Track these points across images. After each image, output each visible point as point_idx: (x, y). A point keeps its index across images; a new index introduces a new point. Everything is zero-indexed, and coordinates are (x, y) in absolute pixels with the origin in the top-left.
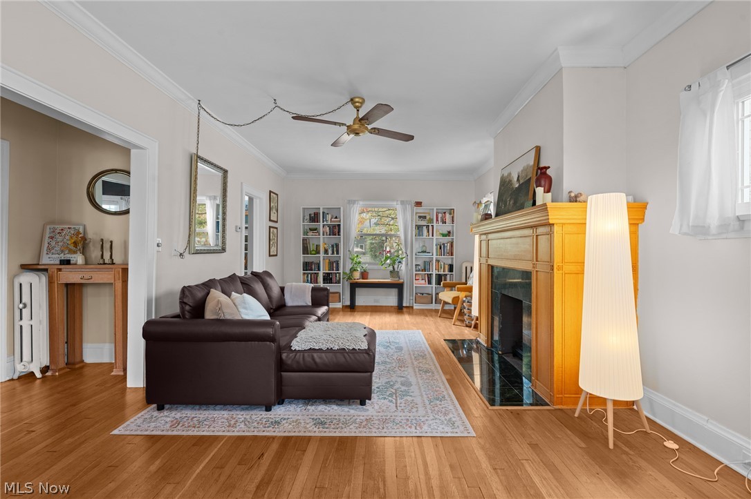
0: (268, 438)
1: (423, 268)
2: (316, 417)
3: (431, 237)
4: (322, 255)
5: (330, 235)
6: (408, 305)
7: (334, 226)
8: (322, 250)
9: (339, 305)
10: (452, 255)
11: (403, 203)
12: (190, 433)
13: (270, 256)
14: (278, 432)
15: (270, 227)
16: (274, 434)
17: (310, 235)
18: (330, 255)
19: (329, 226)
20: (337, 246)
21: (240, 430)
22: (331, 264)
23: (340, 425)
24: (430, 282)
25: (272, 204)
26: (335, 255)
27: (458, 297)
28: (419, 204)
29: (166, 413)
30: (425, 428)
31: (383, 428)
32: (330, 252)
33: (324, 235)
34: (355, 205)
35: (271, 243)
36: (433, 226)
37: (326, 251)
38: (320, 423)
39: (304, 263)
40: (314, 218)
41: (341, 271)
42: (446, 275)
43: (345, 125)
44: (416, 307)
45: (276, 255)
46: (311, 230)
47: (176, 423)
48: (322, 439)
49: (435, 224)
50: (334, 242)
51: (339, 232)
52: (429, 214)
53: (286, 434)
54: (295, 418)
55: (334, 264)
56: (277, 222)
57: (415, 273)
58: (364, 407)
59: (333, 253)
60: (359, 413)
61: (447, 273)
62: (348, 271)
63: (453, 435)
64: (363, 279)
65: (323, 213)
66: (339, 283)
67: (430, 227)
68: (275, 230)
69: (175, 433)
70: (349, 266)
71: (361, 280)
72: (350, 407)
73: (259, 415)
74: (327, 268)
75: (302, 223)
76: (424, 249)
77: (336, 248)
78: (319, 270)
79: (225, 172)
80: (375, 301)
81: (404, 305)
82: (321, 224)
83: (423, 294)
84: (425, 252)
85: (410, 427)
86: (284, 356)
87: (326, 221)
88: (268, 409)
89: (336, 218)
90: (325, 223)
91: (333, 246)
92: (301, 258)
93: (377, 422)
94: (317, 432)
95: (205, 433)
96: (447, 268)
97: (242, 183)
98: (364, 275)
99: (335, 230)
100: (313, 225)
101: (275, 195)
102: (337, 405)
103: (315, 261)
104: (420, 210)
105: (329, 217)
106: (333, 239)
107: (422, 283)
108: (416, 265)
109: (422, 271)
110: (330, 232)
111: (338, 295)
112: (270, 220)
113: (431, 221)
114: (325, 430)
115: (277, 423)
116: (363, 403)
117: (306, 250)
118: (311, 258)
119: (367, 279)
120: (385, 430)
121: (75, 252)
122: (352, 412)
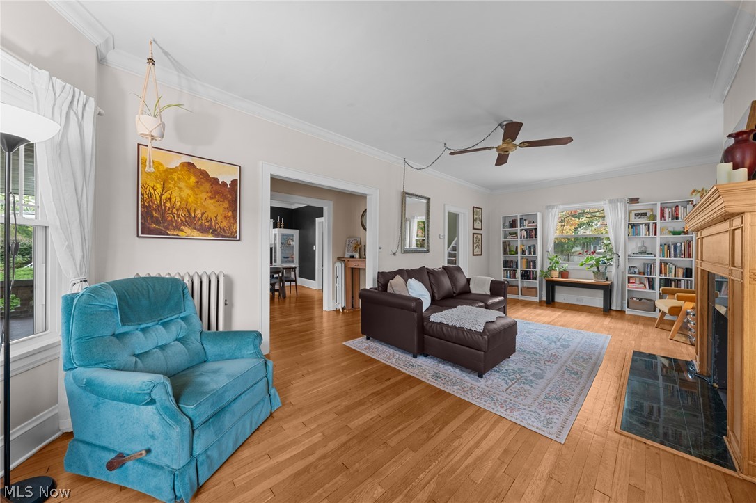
0: (400, 372)
1: (642, 271)
2: (437, 371)
3: (652, 235)
4: (519, 255)
5: (527, 238)
6: (619, 309)
7: (531, 230)
8: (519, 251)
9: (536, 299)
10: (689, 256)
11: (611, 202)
12: (369, 355)
13: (474, 255)
14: (408, 371)
15: (474, 234)
16: (405, 371)
17: (509, 238)
18: (527, 255)
19: (526, 230)
20: (534, 247)
21: (392, 363)
22: (528, 262)
23: (449, 383)
24: (652, 287)
25: (475, 217)
26: (532, 255)
27: (681, 307)
28: (635, 200)
29: (368, 341)
30: (516, 413)
31: (478, 398)
32: (527, 252)
33: (521, 238)
34: (554, 210)
35: (475, 245)
36: (656, 224)
37: (523, 252)
38: (437, 376)
39: (504, 261)
40: (513, 224)
41: (538, 268)
42: (679, 280)
43: (493, 147)
44: (628, 312)
45: (481, 255)
46: (510, 234)
47: (368, 348)
48: (429, 386)
49: (658, 221)
50: (531, 244)
51: (536, 235)
52: (652, 210)
53: (411, 374)
54: (425, 367)
55: (531, 263)
56: (481, 229)
57: (627, 275)
58: (480, 379)
59: (530, 253)
60: (471, 381)
61: (680, 277)
62: (545, 270)
63: (537, 431)
64: (562, 278)
65: (521, 219)
66: (536, 280)
67: (651, 225)
68: (479, 236)
69: (363, 352)
70: (547, 265)
71: (560, 279)
72: (469, 375)
73: (408, 358)
74: (525, 267)
75: (502, 229)
76: (643, 249)
77: (533, 249)
78: (517, 267)
79: (429, 199)
80: (577, 300)
81: (614, 307)
82: (519, 229)
83: (641, 299)
84: (645, 253)
85: (502, 407)
86: (425, 323)
87: (524, 226)
88: (415, 357)
89: (533, 223)
90: (523, 228)
91: (530, 247)
92: (502, 257)
93: (478, 392)
94: (429, 380)
95: (375, 358)
96: (680, 272)
97: (444, 205)
98: (564, 274)
99: (532, 233)
100: (512, 230)
101: (478, 210)
102: (461, 370)
103: (514, 260)
104: (636, 207)
105: (526, 223)
106: (530, 242)
107: (639, 288)
108: (631, 267)
109: (640, 273)
110: (527, 235)
111: (534, 290)
112: (474, 228)
113: (654, 217)
114: (436, 382)
115: (413, 366)
116: (480, 376)
117: (505, 251)
118: (510, 257)
119: (567, 278)
120: (478, 400)
121: (356, 252)
122: (467, 378)
